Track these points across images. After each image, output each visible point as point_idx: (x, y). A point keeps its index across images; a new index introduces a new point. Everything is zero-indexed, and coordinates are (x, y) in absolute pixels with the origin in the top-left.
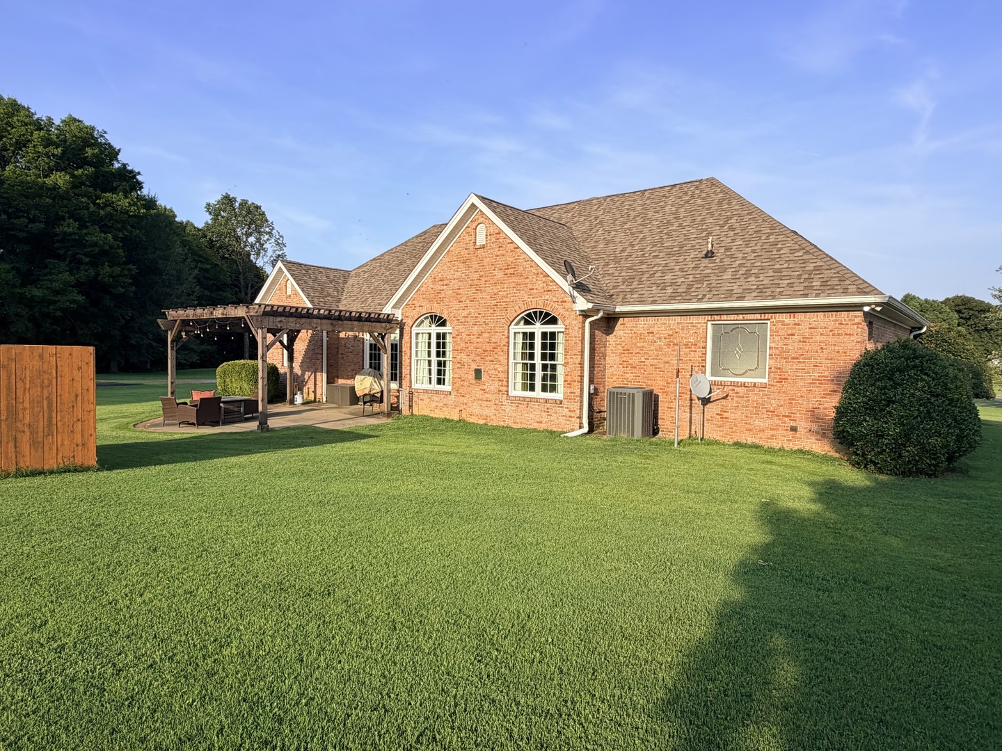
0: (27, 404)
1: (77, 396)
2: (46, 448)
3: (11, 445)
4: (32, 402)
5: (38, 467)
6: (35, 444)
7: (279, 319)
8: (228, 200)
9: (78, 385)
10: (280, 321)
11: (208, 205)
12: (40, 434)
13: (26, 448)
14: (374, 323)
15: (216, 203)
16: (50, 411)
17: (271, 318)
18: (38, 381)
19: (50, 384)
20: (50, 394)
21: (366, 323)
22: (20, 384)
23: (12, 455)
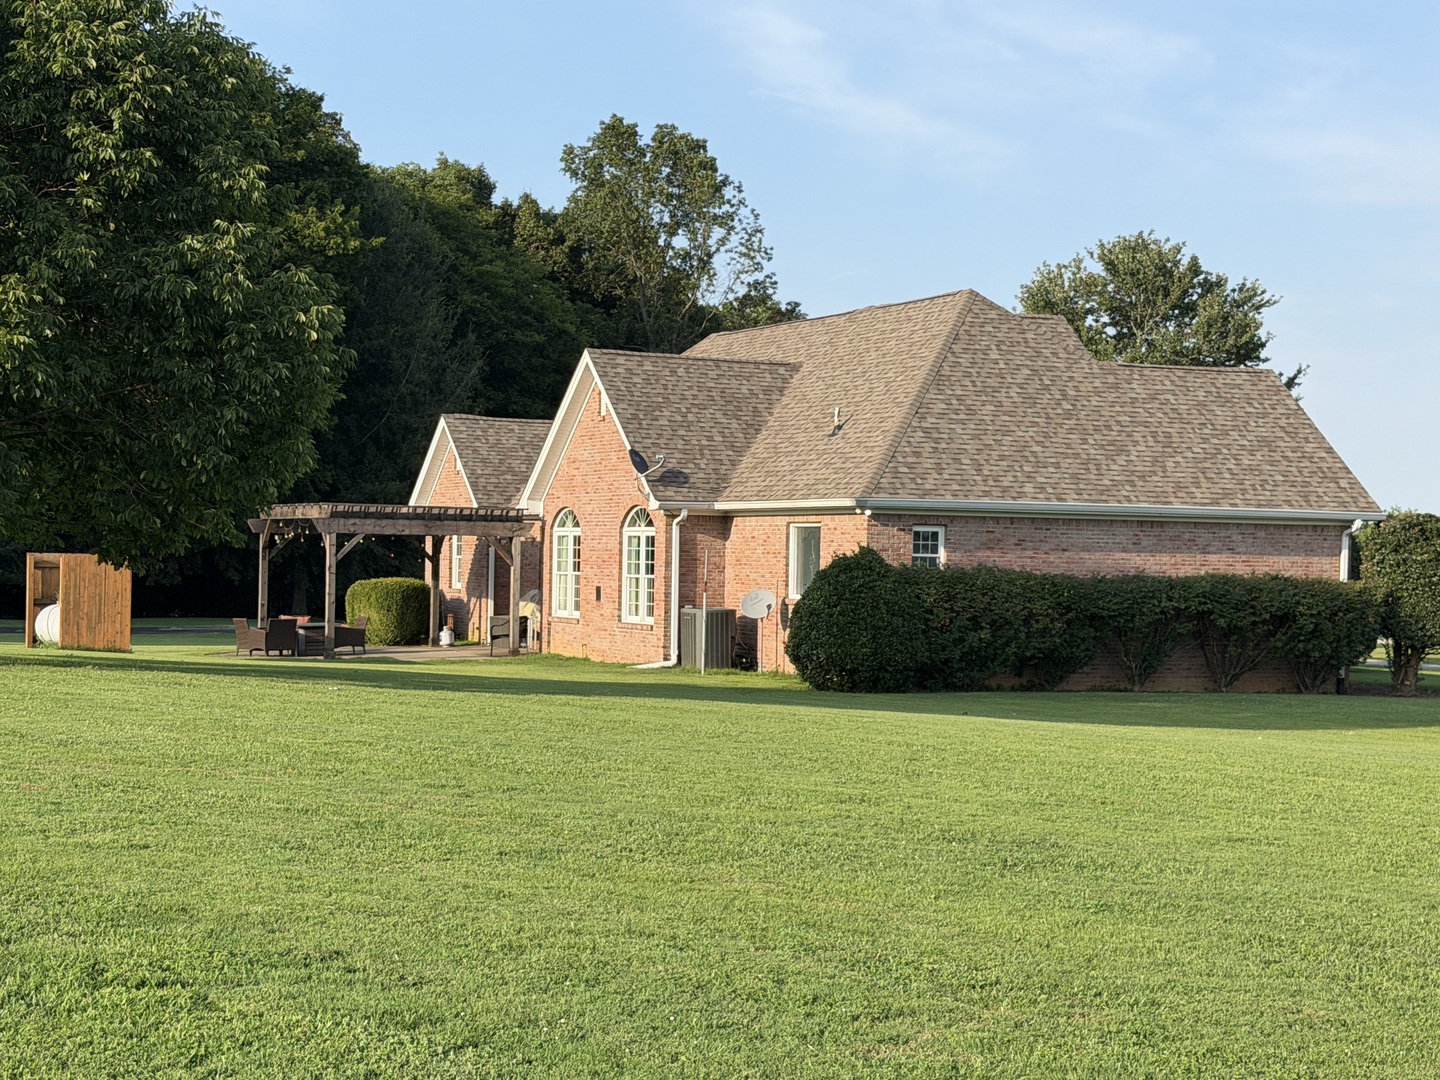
0: (86, 598)
1: (118, 594)
2: (97, 633)
3: (75, 627)
4: (89, 596)
5: (92, 646)
6: (90, 629)
7: (352, 521)
8: (618, 135)
9: (119, 586)
10: (354, 524)
11: (569, 151)
12: (93, 621)
13: (84, 631)
14: (493, 523)
15: (590, 144)
16: (100, 605)
17: (342, 521)
18: (93, 582)
19: (101, 584)
20: (101, 591)
21: (478, 523)
22: (82, 583)
23: (75, 635)
